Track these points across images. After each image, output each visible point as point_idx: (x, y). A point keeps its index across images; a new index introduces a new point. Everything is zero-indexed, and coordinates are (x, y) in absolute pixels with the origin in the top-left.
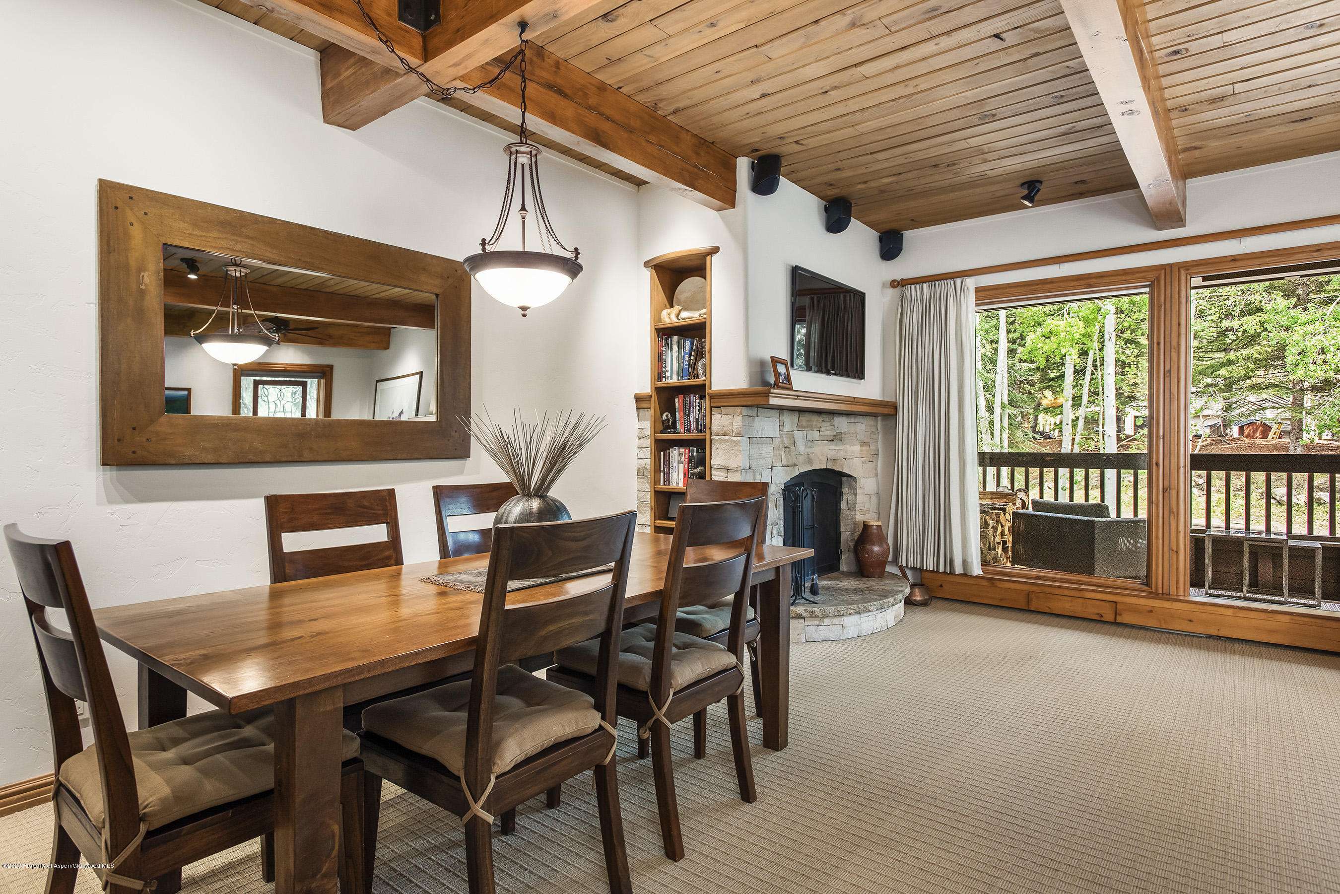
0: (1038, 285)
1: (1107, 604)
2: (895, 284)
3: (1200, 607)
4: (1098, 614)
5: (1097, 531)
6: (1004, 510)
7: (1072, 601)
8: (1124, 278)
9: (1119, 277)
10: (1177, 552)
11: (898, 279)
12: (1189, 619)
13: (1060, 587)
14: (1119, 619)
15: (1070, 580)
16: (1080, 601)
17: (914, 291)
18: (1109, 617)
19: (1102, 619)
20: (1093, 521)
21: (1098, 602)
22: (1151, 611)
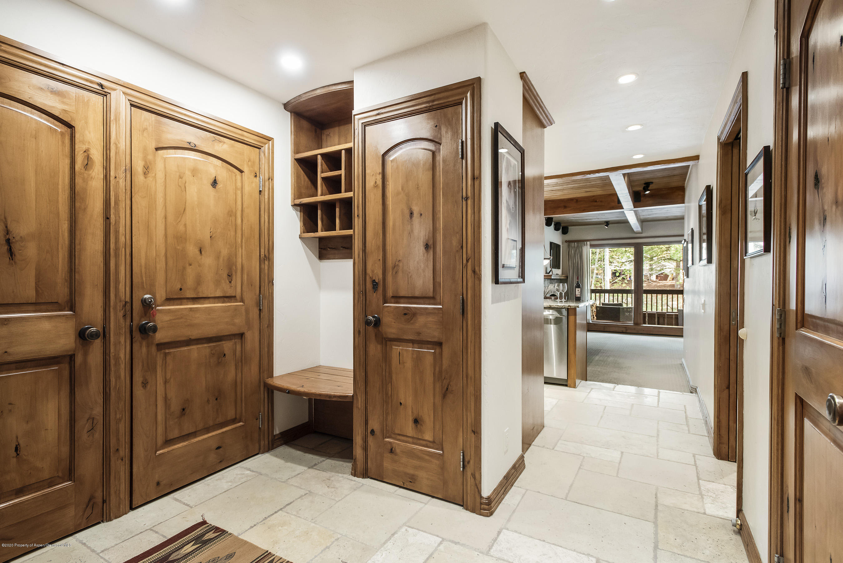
2: (566, 241)
5: (620, 310)
6: (593, 306)
11: (568, 240)
17: (573, 244)
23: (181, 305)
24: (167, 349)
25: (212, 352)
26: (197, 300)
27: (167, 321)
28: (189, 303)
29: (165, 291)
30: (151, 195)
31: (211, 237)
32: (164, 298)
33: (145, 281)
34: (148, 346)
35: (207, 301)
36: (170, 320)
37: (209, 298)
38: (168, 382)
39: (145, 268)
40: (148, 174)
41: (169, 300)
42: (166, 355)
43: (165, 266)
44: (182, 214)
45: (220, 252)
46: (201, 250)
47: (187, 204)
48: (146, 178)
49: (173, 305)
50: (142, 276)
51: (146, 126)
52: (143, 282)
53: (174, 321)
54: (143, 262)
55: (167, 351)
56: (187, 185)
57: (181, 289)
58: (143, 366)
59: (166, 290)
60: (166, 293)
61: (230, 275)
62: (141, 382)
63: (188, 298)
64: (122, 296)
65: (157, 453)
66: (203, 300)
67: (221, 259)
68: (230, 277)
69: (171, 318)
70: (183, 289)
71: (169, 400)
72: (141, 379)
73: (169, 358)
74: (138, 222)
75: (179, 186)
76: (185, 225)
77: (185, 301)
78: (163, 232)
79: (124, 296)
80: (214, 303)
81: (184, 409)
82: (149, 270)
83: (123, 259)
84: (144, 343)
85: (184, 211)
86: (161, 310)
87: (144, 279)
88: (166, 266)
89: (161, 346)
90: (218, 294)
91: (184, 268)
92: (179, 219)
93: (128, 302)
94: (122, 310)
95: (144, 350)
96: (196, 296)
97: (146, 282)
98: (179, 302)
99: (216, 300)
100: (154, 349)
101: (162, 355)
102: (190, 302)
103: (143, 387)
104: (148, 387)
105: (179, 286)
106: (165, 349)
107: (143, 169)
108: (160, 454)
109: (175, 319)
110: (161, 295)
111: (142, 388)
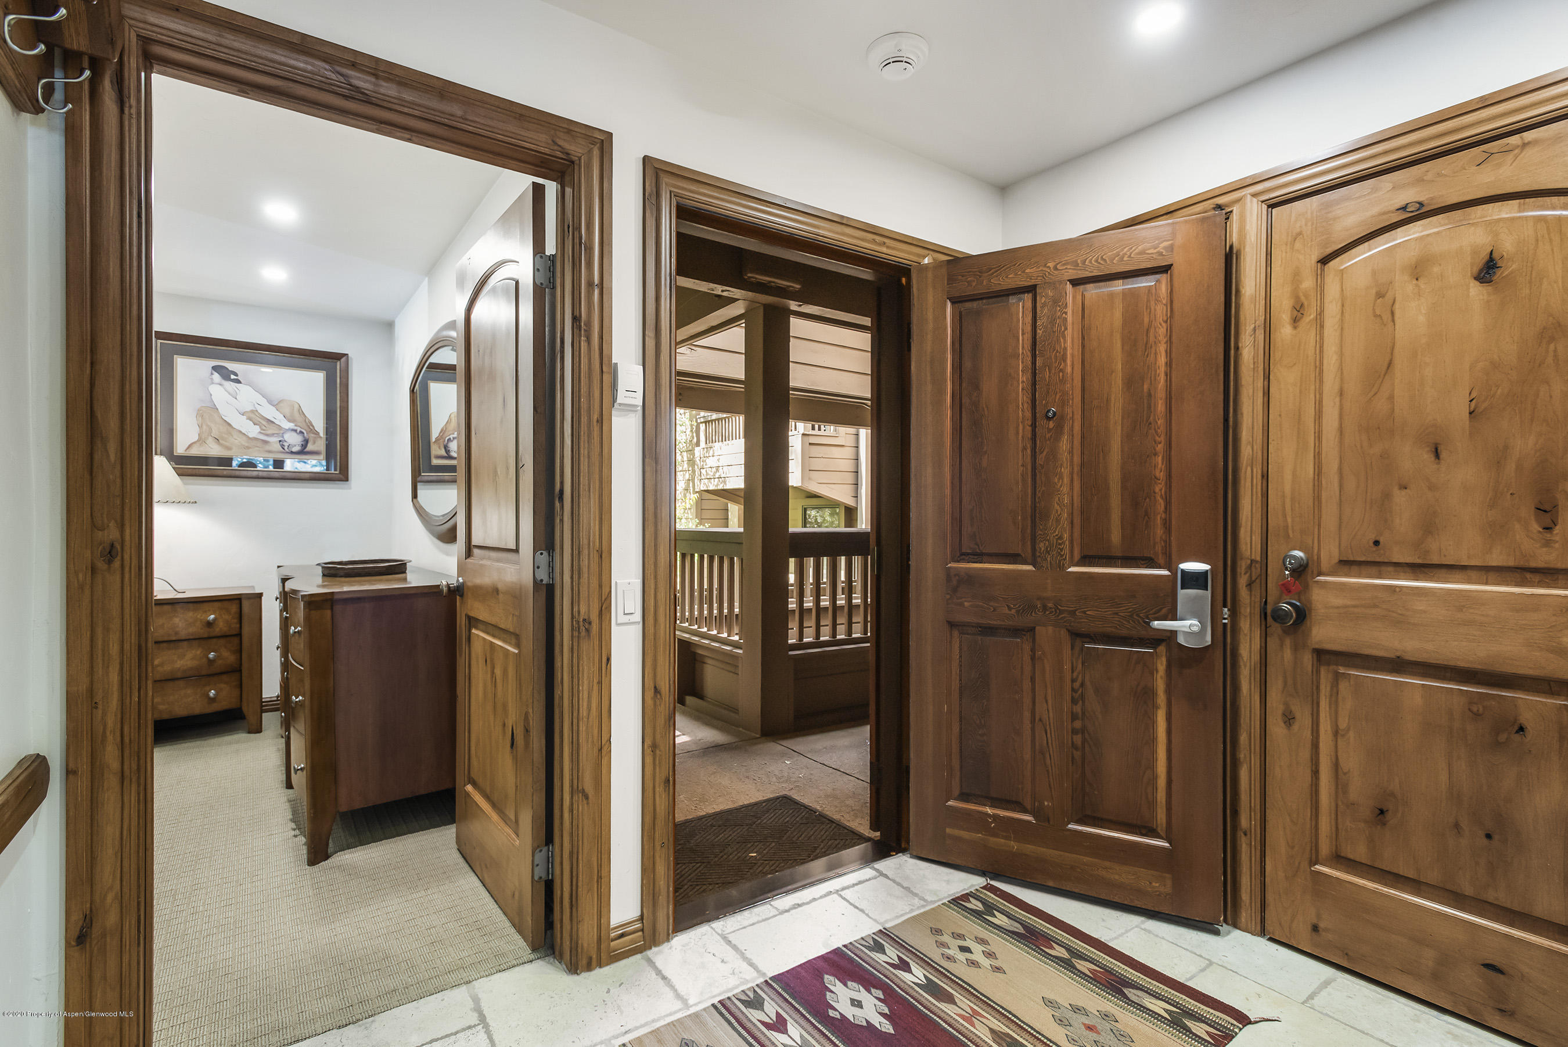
23: (1380, 577)
24: (1341, 665)
25: (1475, 709)
26: (1426, 570)
27: (1338, 607)
28: (1402, 574)
29: (1337, 543)
30: (1307, 357)
31: (1470, 413)
32: (1337, 561)
33: (1290, 525)
34: (1296, 649)
35: (1458, 575)
36: (1346, 607)
37: (1464, 568)
38: (1343, 736)
39: (1293, 499)
40: (1302, 318)
41: (1347, 565)
42: (1337, 677)
43: (1338, 493)
44: (1382, 376)
45: (1506, 447)
46: (1436, 449)
47: (1396, 350)
48: (1295, 328)
49: (1359, 576)
50: (1285, 516)
51: (1301, 227)
52: (1287, 527)
53: (1356, 610)
54: (1288, 488)
55: (1342, 670)
56: (1397, 306)
57: (1376, 543)
58: (1285, 683)
59: (1340, 544)
60: (1340, 550)
61: (1547, 507)
62: (1280, 712)
63: (1397, 565)
64: (1246, 550)
65: (1317, 866)
66: (1444, 571)
67: (1510, 467)
68: (1548, 515)
69: (1349, 603)
70: (1381, 543)
71: (1345, 774)
72: (1281, 708)
73: (1343, 686)
74: (1280, 415)
75: (1376, 316)
76: (1391, 398)
77: (1391, 569)
78: (1336, 424)
79: (1249, 551)
80: (1487, 583)
81: (1382, 812)
82: (1299, 504)
83: (1247, 485)
84: (1288, 642)
85: (1388, 368)
86: (1326, 582)
87: (1289, 520)
88: (1340, 495)
89: (1322, 655)
90: (1496, 559)
91: (1387, 496)
92: (1375, 389)
93: (1257, 562)
94: (1245, 574)
95: (1288, 654)
96: (1420, 561)
97: (1292, 526)
98: (1374, 570)
99: (1492, 576)
100: (1307, 659)
101: (1330, 676)
102: (1405, 572)
103: (1285, 723)
104: (1296, 727)
105: (1372, 537)
106: (1337, 665)
107: (1292, 311)
108: (1319, 873)
109: (1355, 606)
110: (1330, 552)
111: (1283, 724)
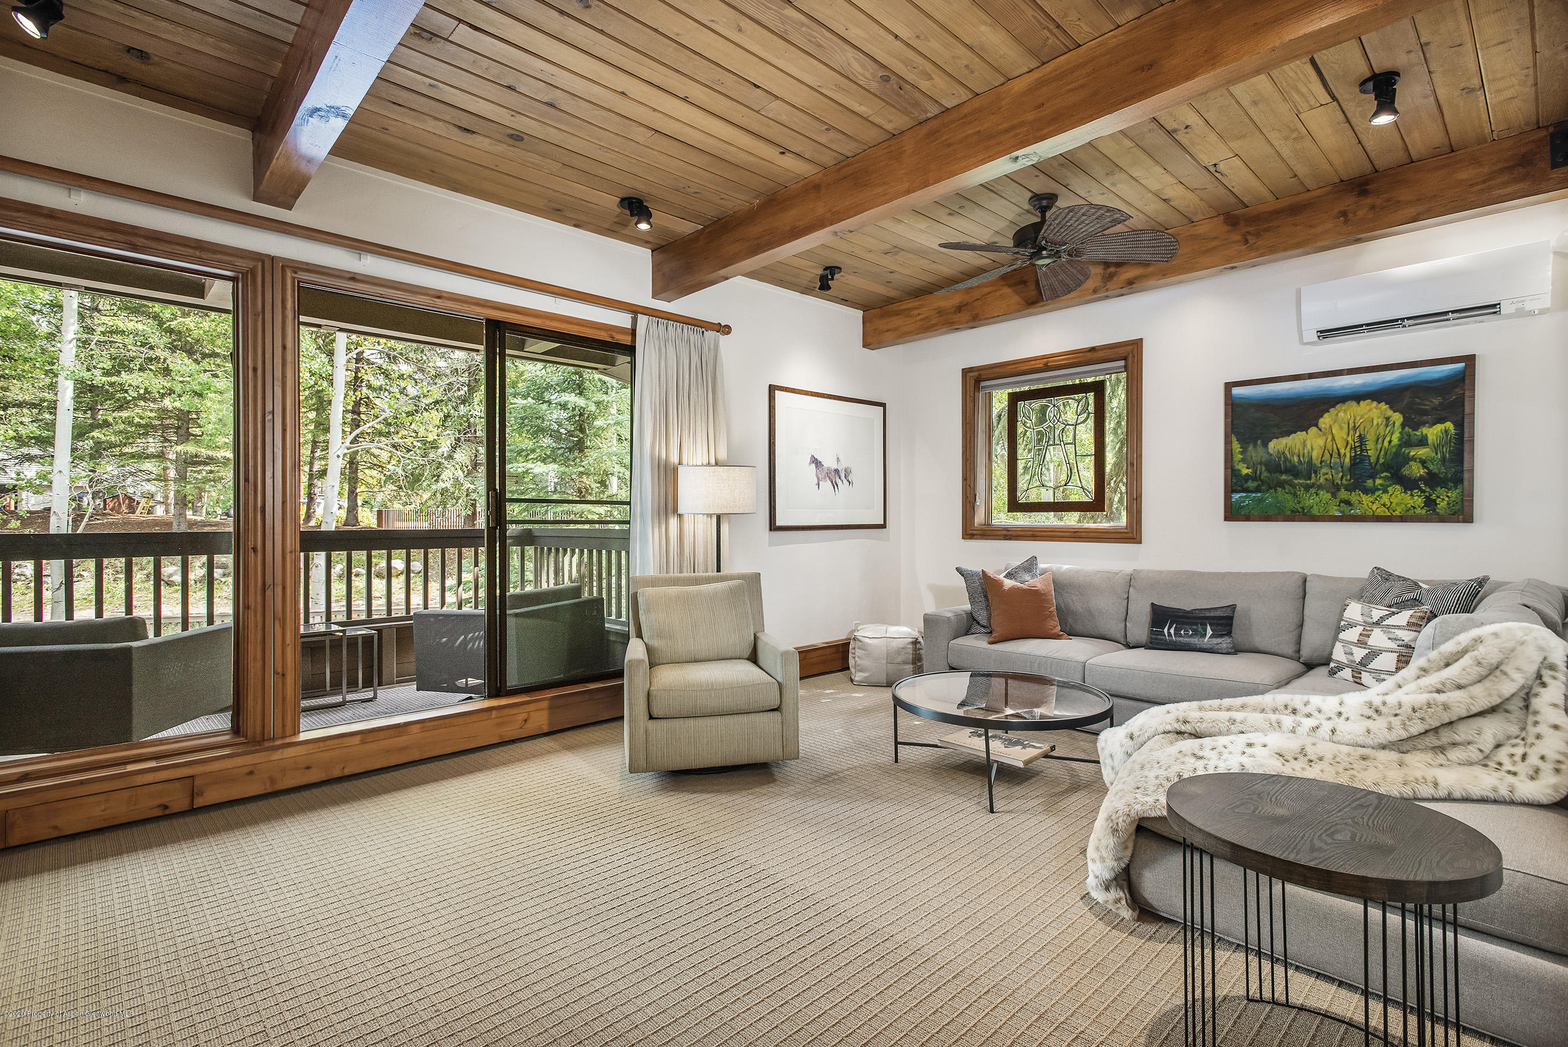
0: (18, 211)
1: (177, 784)
3: (321, 744)
4: (159, 806)
5: (135, 664)
7: (106, 801)
8: (198, 253)
9: (191, 251)
10: (283, 675)
12: (306, 766)
13: (82, 783)
14: (199, 802)
15: (99, 761)
16: (125, 794)
18: (180, 803)
19: (167, 812)
20: (130, 649)
21: (159, 787)
22: (251, 773)
